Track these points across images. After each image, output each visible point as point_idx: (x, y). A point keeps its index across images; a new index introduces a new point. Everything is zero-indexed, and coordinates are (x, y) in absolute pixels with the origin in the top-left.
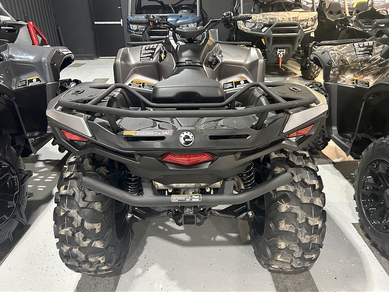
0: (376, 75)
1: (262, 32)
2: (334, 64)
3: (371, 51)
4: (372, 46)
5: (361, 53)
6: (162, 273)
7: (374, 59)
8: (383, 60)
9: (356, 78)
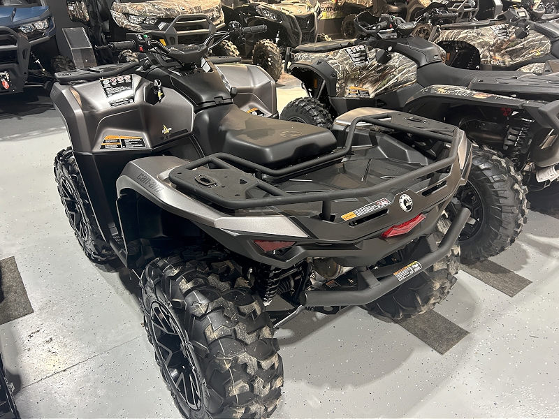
0: (374, 82)
1: (158, 29)
2: (340, 75)
3: (366, 56)
4: (364, 51)
5: (357, 60)
6: (302, 385)
7: (371, 66)
8: (380, 66)
9: (357, 89)
